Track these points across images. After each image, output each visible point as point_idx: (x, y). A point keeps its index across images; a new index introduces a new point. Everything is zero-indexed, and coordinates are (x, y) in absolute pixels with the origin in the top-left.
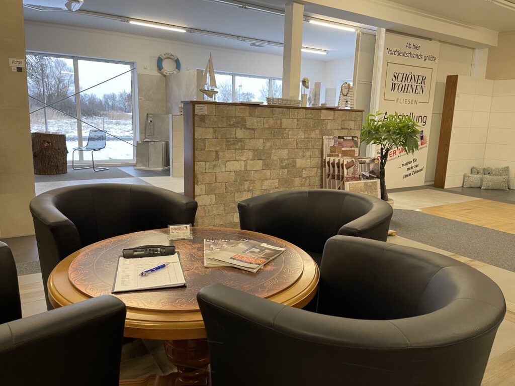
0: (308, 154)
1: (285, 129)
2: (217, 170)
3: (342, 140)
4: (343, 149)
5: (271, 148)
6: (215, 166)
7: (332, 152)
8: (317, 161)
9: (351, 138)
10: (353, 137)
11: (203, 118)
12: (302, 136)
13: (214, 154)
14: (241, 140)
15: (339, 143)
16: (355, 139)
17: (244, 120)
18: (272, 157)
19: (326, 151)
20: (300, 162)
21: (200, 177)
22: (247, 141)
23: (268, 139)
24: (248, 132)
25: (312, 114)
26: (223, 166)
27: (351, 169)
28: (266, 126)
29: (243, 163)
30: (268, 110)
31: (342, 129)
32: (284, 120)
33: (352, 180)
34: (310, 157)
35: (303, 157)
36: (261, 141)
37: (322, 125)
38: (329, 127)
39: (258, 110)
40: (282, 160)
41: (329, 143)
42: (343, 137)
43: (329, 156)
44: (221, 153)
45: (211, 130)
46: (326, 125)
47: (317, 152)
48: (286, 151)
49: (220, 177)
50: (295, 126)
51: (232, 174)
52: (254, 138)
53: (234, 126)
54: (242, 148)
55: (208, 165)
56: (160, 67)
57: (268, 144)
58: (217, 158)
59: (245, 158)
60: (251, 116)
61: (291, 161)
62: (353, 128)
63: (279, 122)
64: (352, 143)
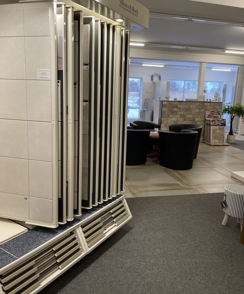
0: (200, 117)
1: (191, 108)
2: (168, 120)
3: (213, 112)
4: (213, 116)
5: (186, 114)
6: (167, 119)
7: (209, 116)
8: (203, 119)
9: (217, 112)
10: (218, 112)
11: (165, 105)
12: (197, 111)
13: (167, 116)
14: (176, 112)
15: (212, 114)
16: (219, 112)
17: (177, 105)
18: (187, 117)
19: (207, 116)
20: (196, 119)
21: (163, 122)
22: (178, 112)
23: (185, 112)
24: (178, 109)
25: (201, 104)
26: (170, 119)
27: (214, 122)
28: (185, 107)
29: (176, 119)
30: (186, 103)
31: (213, 109)
32: (191, 106)
33: (214, 126)
34: (201, 118)
35: (198, 118)
36: (183, 112)
37: (205, 107)
38: (208, 108)
39: (182, 103)
40: (190, 118)
41: (207, 113)
42: (214, 112)
43: (207, 118)
44: (169, 115)
45: (167, 109)
46: (207, 107)
47: (203, 116)
48: (192, 115)
49: (169, 122)
50: (195, 107)
51: (173, 122)
52: (180, 111)
53: (174, 107)
54: (176, 114)
55: (165, 119)
56: (152, 79)
57: (185, 113)
58: (168, 117)
59: (177, 117)
60: (180, 104)
61: (193, 119)
62: (218, 108)
63: (189, 106)
64: (218, 114)
